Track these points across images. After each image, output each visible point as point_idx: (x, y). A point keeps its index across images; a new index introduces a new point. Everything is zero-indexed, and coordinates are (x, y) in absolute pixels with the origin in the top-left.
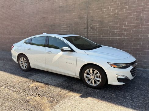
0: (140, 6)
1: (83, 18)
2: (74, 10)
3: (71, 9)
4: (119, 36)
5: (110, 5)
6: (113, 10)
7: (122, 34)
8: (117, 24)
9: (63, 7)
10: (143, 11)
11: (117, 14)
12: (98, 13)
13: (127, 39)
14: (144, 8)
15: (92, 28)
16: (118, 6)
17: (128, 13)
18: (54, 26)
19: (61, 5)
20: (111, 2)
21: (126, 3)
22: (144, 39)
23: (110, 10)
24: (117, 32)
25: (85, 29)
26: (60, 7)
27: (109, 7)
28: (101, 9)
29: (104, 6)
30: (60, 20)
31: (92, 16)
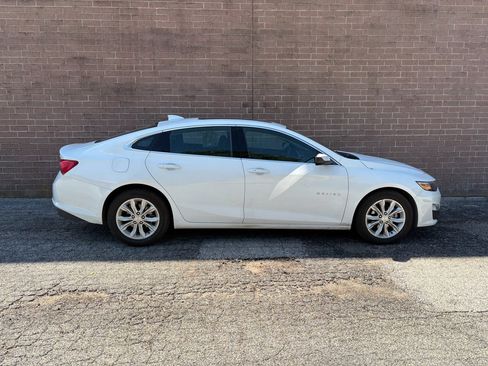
0: (376, 63)
1: (237, 74)
2: (209, 49)
3: (196, 44)
4: (334, 127)
5: (312, 50)
6: (319, 63)
7: (341, 121)
8: (329, 99)
9: (167, 33)
10: (381, 74)
11: (330, 74)
12: (281, 65)
13: (352, 132)
14: (382, 68)
15: (265, 105)
16: (329, 56)
17: (352, 74)
18: (131, 90)
19: (157, 27)
20: (314, 44)
21: (348, 50)
22: (383, 133)
23: (313, 63)
24: (329, 116)
25: (245, 105)
26: (153, 31)
27: (309, 56)
28: (291, 56)
29: (297, 51)
30: (155, 73)
31: (265, 73)
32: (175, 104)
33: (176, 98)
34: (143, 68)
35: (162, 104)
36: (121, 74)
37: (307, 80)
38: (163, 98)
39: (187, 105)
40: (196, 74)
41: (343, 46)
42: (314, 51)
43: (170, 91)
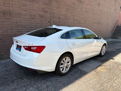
1: (46, 12)
6: (65, 11)
12: (57, 11)
23: (63, 11)
31: (53, 12)
32: (28, 21)
33: (28, 18)
34: (15, 5)
35: (23, 20)
36: (5, 6)
37: (62, 16)
38: (24, 18)
39: (32, 21)
40: (35, 10)
41: (69, 7)
42: (63, 8)
43: (26, 15)
